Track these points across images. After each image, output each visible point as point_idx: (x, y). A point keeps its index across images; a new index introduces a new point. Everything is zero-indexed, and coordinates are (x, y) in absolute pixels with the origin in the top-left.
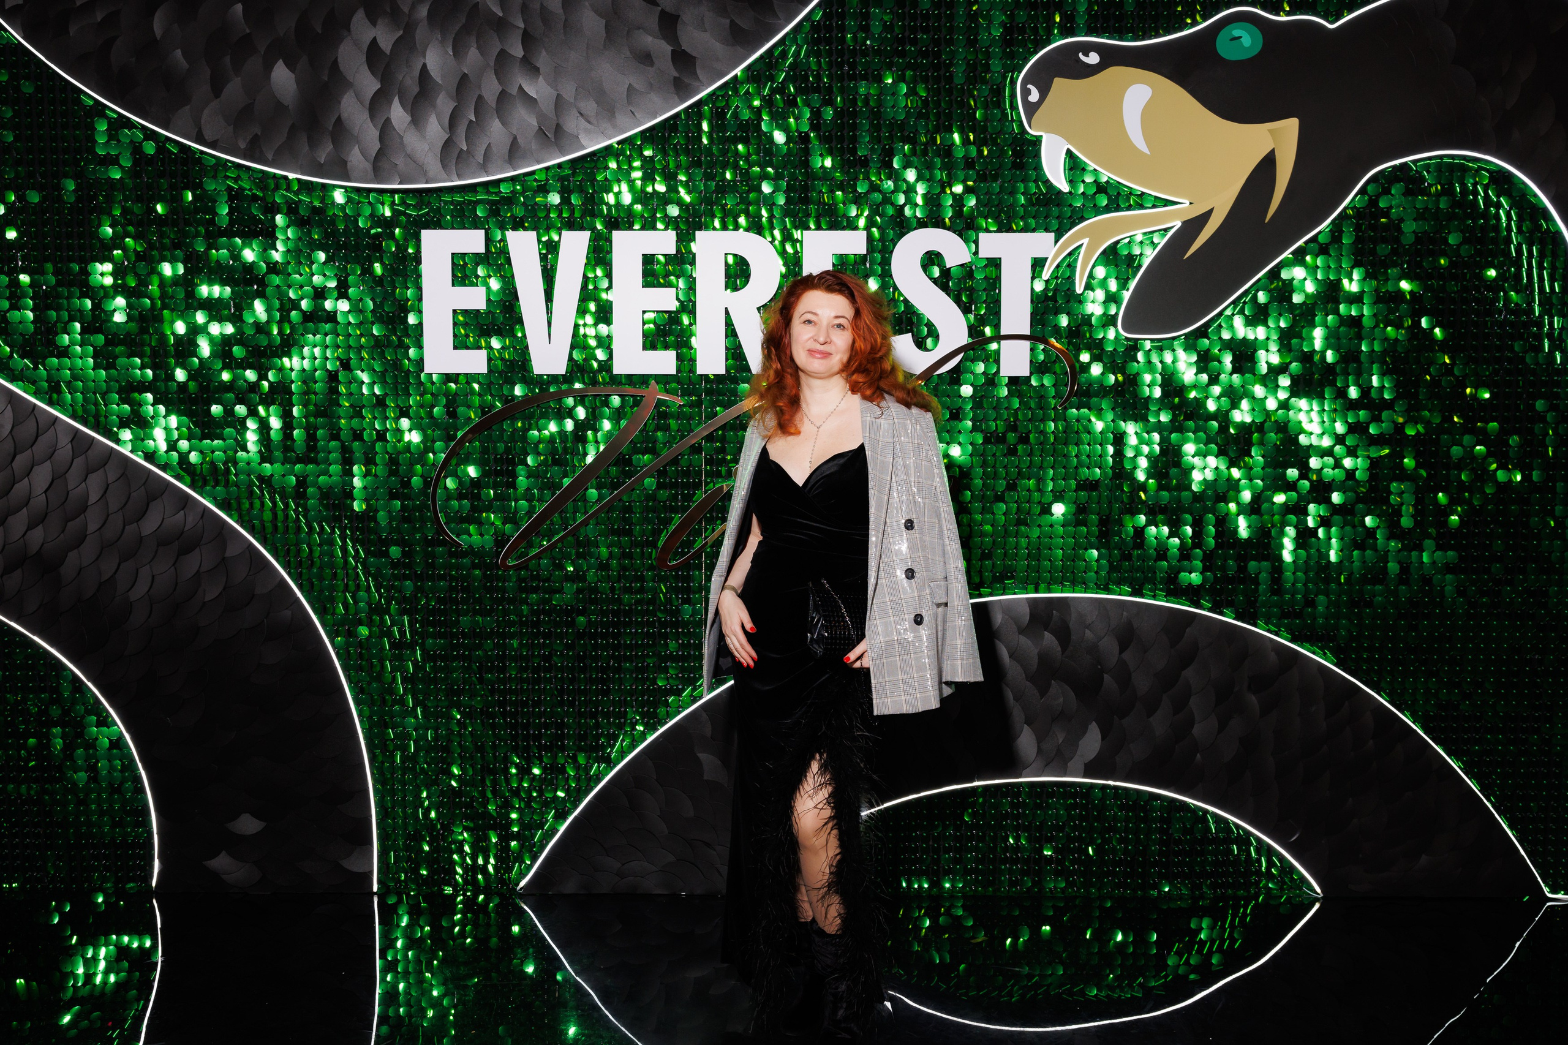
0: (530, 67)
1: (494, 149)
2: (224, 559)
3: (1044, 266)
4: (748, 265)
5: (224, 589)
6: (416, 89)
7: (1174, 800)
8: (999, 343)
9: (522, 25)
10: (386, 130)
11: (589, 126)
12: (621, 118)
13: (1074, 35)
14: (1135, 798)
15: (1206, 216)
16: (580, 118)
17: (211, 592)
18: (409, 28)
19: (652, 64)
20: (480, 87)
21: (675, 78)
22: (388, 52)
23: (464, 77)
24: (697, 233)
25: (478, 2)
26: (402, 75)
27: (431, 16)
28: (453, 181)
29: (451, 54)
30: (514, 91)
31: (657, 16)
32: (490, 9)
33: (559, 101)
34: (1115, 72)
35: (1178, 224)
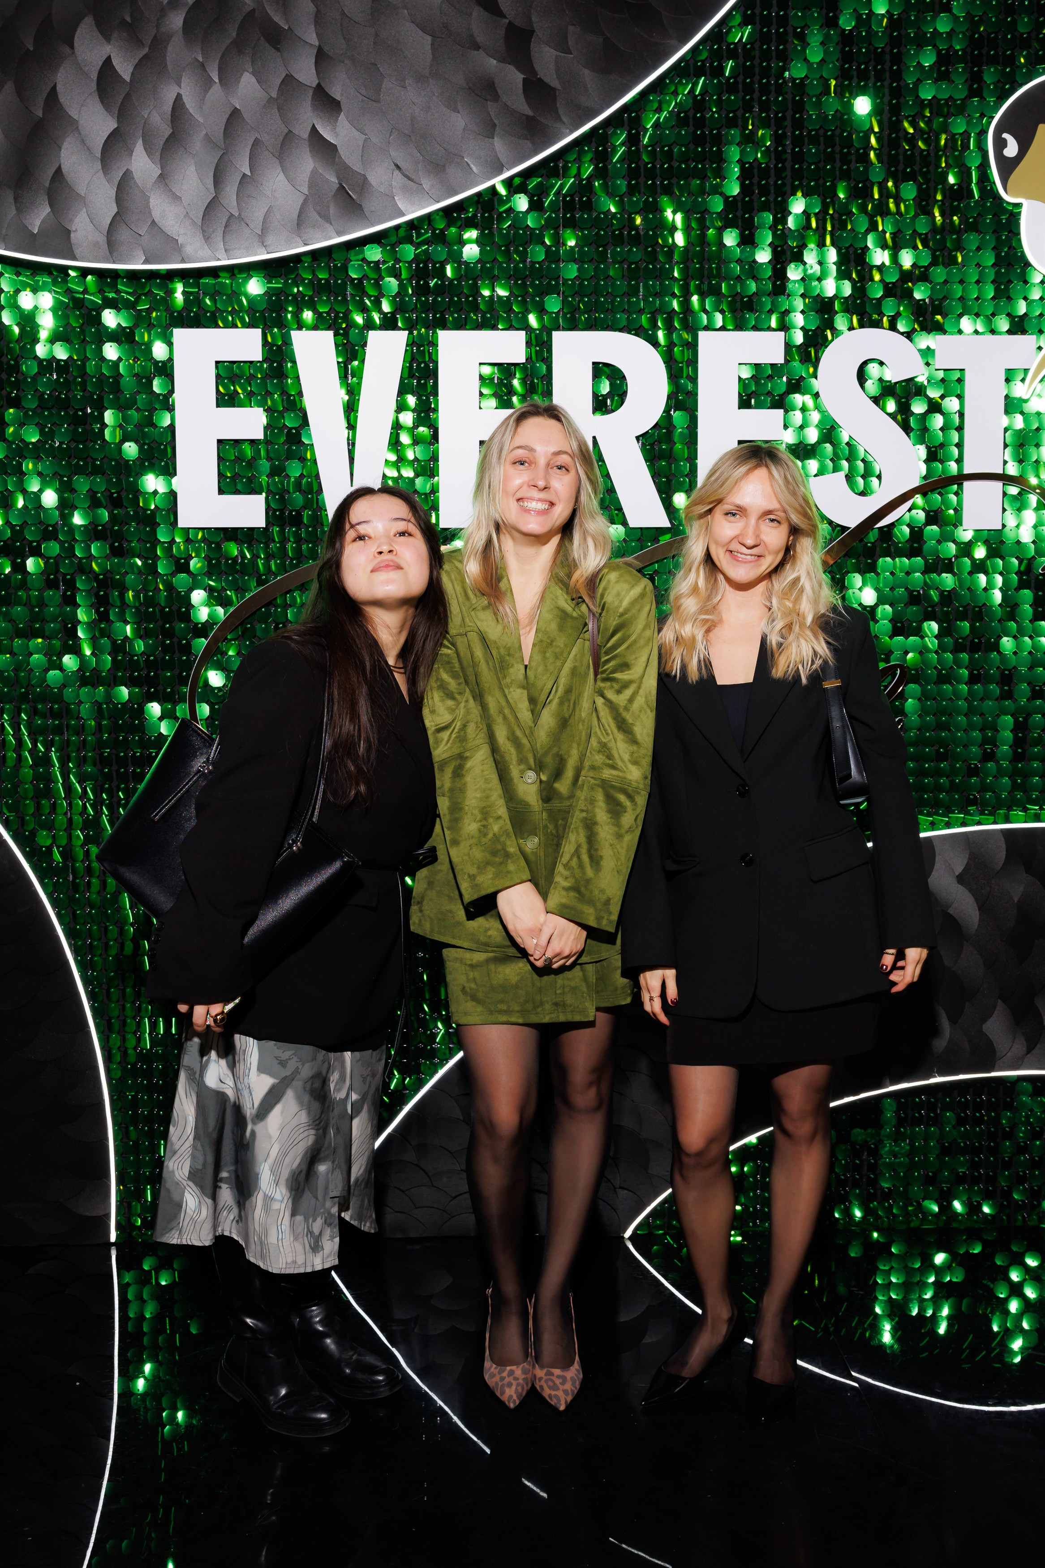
0: (327, 102)
1: (277, 214)
3: (1023, 380)
4: (624, 377)
6: (166, 130)
8: (960, 485)
9: (317, 43)
10: (125, 186)
11: (408, 184)
12: (453, 172)
16: (397, 172)
18: (159, 44)
19: (496, 98)
20: (255, 128)
21: (528, 117)
22: (127, 78)
23: (235, 114)
24: (554, 333)
25: (254, 9)
26: (149, 110)
27: (188, 26)
28: (219, 259)
29: (217, 80)
30: (305, 134)
31: (502, 31)
32: (272, 20)
33: (367, 150)
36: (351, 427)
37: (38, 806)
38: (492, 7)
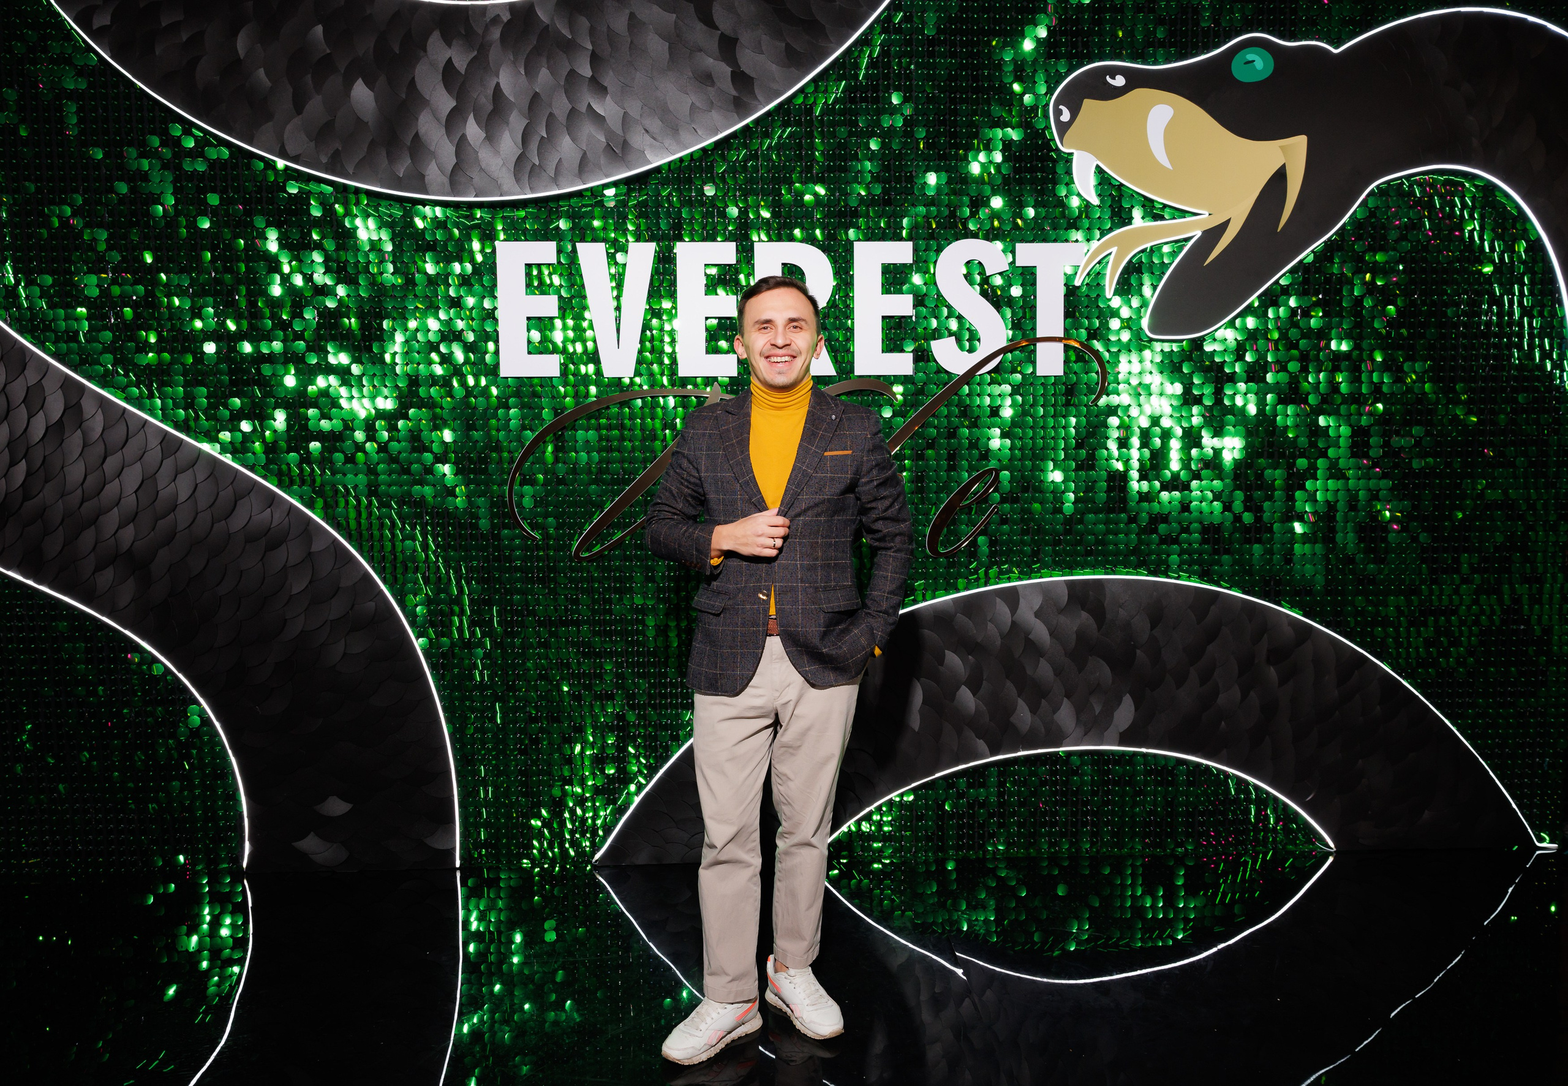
0: (598, 87)
1: (565, 163)
2: (310, 554)
5: (310, 582)
6: (490, 107)
7: (1199, 765)
8: (1035, 345)
9: (590, 47)
10: (461, 145)
11: (654, 142)
12: (684, 135)
14: (1163, 762)
15: (1223, 227)
16: (646, 135)
17: (298, 586)
18: (483, 50)
19: (713, 84)
20: (550, 105)
21: (735, 97)
22: (463, 72)
23: (536, 96)
24: (756, 243)
25: (548, 25)
26: (477, 94)
27: (503, 37)
28: (525, 194)
29: (523, 72)
30: (583, 108)
31: (717, 39)
32: (560, 32)
33: (626, 119)
34: (1140, 94)
35: (1198, 234)
36: (618, 308)
37: (406, 568)
38: (709, 22)
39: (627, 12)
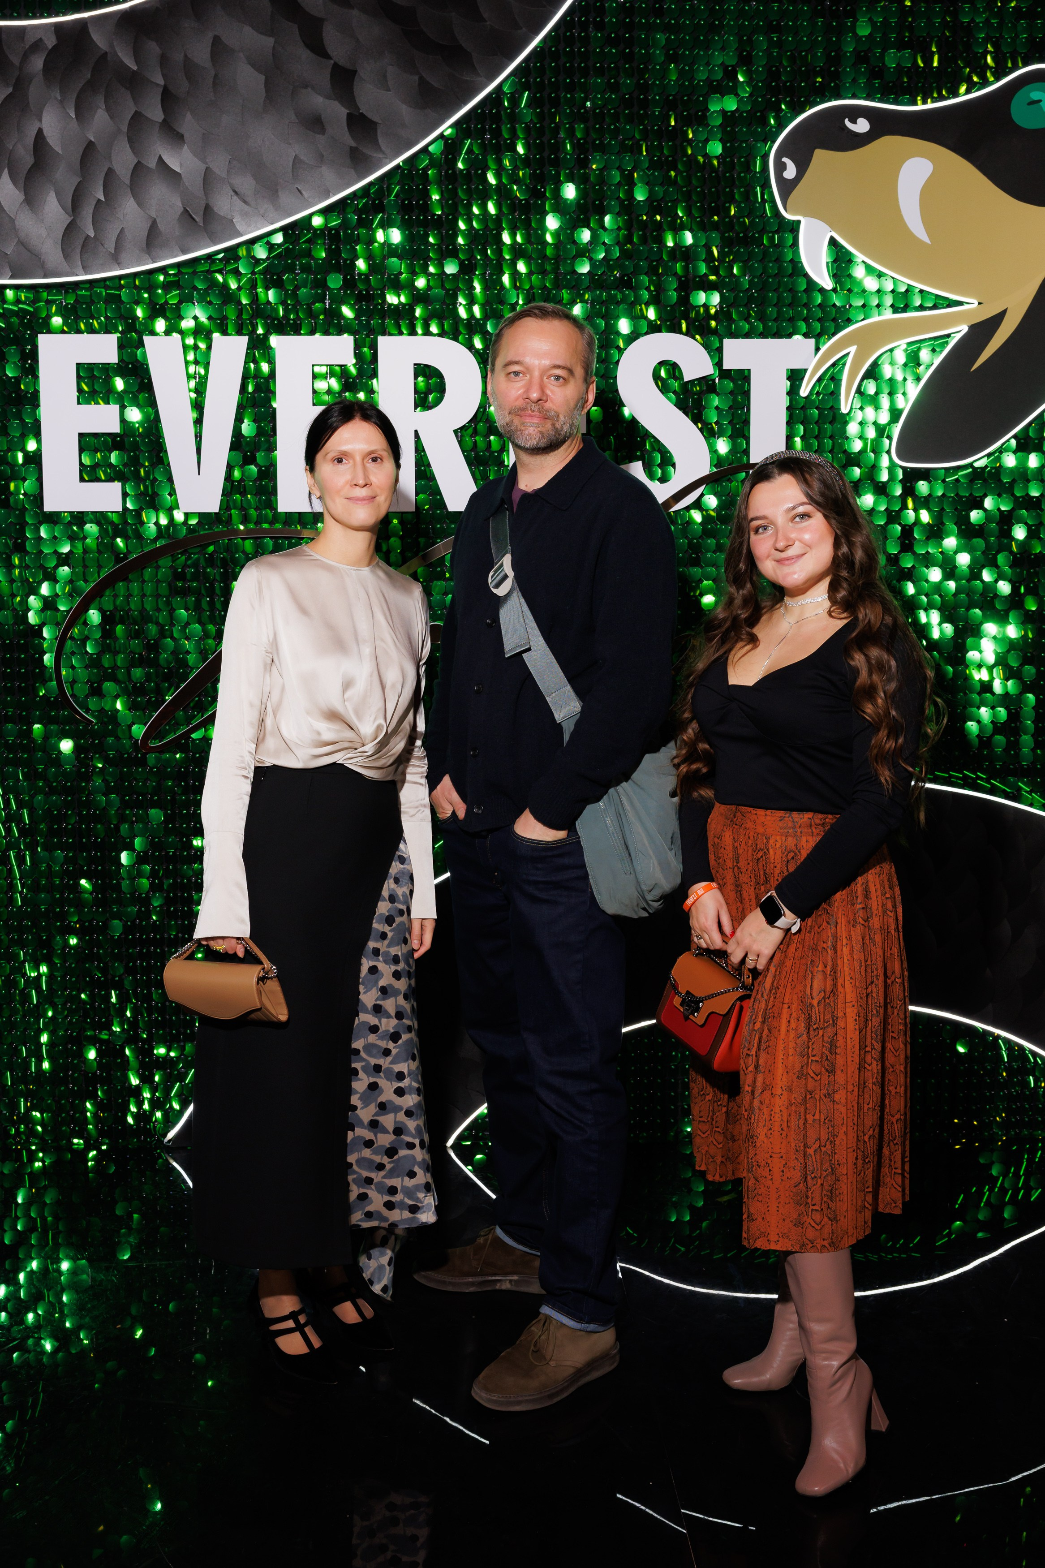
0: (172, 133)
1: (128, 235)
6: (29, 160)
7: (959, 1024)
9: (161, 81)
11: (246, 208)
12: (285, 198)
13: (839, 97)
15: (999, 320)
16: (235, 198)
18: (20, 85)
19: (322, 130)
20: (109, 158)
21: (351, 148)
23: (90, 145)
24: (379, 337)
25: (106, 53)
26: (13, 143)
27: (47, 68)
28: (77, 275)
29: (73, 114)
30: (152, 163)
31: (328, 71)
32: (122, 62)
33: (208, 178)
34: (889, 143)
35: (964, 329)
36: (199, 422)
38: (318, 49)
39: (210, 35)
